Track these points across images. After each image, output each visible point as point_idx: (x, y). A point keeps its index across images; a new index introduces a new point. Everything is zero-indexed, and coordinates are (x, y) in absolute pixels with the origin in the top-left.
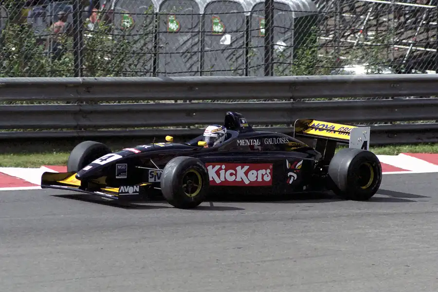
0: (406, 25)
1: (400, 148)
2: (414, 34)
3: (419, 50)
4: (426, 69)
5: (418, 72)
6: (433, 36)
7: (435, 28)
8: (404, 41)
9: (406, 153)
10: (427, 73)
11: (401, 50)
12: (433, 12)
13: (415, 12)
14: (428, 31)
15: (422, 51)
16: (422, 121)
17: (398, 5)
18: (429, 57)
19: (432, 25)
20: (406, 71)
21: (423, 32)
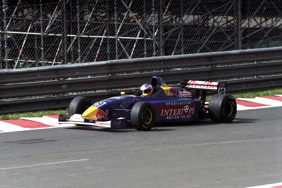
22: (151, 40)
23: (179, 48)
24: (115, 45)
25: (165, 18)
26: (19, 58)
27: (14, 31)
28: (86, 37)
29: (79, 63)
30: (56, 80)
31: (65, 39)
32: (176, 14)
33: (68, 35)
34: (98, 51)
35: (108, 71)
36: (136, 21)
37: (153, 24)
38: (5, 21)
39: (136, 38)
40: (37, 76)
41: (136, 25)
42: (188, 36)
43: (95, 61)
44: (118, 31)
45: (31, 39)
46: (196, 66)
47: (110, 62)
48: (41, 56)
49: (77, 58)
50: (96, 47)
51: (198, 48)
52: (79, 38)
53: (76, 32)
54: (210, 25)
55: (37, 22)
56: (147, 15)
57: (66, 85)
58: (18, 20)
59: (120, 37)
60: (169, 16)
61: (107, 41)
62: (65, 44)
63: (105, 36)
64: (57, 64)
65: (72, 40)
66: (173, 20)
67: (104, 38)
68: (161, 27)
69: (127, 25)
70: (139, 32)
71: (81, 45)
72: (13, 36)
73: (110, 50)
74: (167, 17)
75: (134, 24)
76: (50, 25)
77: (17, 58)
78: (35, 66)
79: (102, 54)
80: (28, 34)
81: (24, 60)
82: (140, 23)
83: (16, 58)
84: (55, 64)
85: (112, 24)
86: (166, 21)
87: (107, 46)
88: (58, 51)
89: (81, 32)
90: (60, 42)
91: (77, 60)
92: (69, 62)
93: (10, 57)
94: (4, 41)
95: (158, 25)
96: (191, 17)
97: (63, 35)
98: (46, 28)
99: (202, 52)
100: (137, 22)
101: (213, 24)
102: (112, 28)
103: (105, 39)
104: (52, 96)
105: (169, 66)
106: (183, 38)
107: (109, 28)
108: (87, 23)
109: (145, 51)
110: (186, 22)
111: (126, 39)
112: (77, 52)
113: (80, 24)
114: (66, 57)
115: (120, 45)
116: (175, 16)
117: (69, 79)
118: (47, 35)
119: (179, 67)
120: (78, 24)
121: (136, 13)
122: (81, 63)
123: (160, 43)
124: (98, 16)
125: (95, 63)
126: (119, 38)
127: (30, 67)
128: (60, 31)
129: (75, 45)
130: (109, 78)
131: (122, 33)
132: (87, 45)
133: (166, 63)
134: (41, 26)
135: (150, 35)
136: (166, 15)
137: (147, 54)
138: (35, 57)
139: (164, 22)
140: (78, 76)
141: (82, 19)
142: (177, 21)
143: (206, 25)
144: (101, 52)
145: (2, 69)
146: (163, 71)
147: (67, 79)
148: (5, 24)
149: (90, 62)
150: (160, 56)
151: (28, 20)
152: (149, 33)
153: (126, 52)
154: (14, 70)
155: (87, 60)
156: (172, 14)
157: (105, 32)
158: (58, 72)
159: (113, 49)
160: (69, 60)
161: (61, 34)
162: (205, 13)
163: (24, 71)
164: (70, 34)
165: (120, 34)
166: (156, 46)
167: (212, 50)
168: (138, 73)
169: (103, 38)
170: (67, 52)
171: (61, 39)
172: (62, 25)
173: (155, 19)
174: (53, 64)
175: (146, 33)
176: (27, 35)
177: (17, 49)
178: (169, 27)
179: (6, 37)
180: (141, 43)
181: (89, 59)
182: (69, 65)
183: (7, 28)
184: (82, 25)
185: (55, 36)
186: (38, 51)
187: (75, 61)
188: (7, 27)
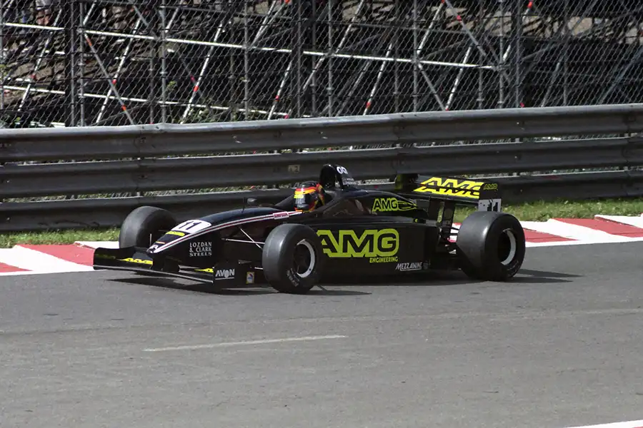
0: (20, 56)
1: (17, 237)
2: (31, 69)
3: (39, 93)
4: (50, 120)
5: (40, 125)
6: (60, 72)
7: (63, 60)
8: (18, 80)
9: (24, 244)
10: (52, 126)
11: (14, 93)
12: (58, 37)
13: (32, 37)
14: (51, 64)
15: (46, 93)
16: (46, 198)
17: (6, 27)
18: (54, 103)
19: (58, 55)
20: (22, 123)
21: (45, 67)
22: (495, 71)
23: (557, 91)
24: (412, 80)
25: (527, 21)
26: (192, 98)
27: (183, 37)
28: (346, 59)
29: (328, 116)
30: (276, 153)
31: (299, 59)
32: (553, 13)
33: (305, 52)
34: (374, 90)
35: (395, 138)
36: (461, 27)
37: (501, 35)
38: (162, 13)
39: (460, 65)
40: (233, 141)
41: (462, 36)
42: (579, 64)
43: (364, 114)
44: (420, 47)
45: (221, 57)
46: (596, 133)
47: (400, 117)
48: (242, 98)
49: (324, 105)
50: (369, 81)
51: (600, 92)
52: (330, 60)
53: (324, 44)
54: (630, 41)
55: (237, 19)
56: (487, 13)
57: (299, 166)
58: (192, 12)
59: (425, 62)
60: (537, 17)
61: (394, 69)
62: (299, 72)
63: (390, 56)
64: (280, 117)
65: (314, 63)
66: (545, 26)
67: (387, 62)
68: (518, 41)
69: (440, 34)
70: (468, 51)
71: (335, 75)
72: (181, 51)
73: (399, 90)
74: (533, 19)
75: (455, 32)
76: (266, 26)
77: (189, 98)
78: (228, 120)
79: (383, 98)
80: (216, 47)
81: (204, 104)
82: (471, 30)
83: (185, 100)
84: (273, 117)
85: (406, 31)
86: (529, 28)
87: (393, 80)
88: (282, 86)
89: (336, 46)
90: (286, 67)
91: (324, 110)
92: (306, 114)
93: (172, 96)
94: (161, 61)
95: (512, 37)
96: (587, 22)
97: (294, 52)
98: (256, 34)
99: (609, 103)
100: (463, 29)
101: (636, 40)
102: (406, 40)
103: (390, 65)
104: (264, 188)
105: (533, 131)
106: (566, 69)
107: (400, 41)
108: (350, 26)
109: (480, 94)
110: (575, 33)
111: (437, 66)
112: (326, 92)
113: (334, 27)
114: (299, 102)
115: (424, 80)
116: (549, 19)
117: (304, 152)
118: (257, 51)
119: (557, 136)
120: (330, 28)
121: (463, 6)
122: (334, 116)
123: (515, 78)
124: (376, 11)
125: (364, 118)
126: (422, 64)
127: (216, 120)
128: (289, 41)
129: (321, 75)
130: (396, 154)
131: (430, 52)
132: (349, 75)
133: (526, 123)
134: (246, 28)
135: (494, 59)
136: (530, 15)
137: (484, 103)
138: (228, 98)
139: (525, 30)
140: (325, 146)
141: (338, 16)
142: (555, 30)
143: (620, 42)
144: (380, 92)
145: (154, 123)
146: (520, 141)
147: (301, 151)
148: (164, 20)
149: (353, 115)
150: (514, 107)
151: (216, 16)
152: (491, 54)
153: (436, 96)
154: (182, 126)
155: (348, 110)
156: (543, 12)
157: (390, 48)
158: (280, 134)
159: (406, 88)
160: (307, 109)
161: (289, 49)
162: (619, 14)
163: (204, 129)
164: (310, 49)
165: (424, 53)
166: (506, 84)
167: (633, 99)
168: (462, 143)
169: (384, 63)
170: (302, 90)
171: (289, 61)
172: (292, 29)
173: (504, 24)
174: (269, 116)
175: (485, 54)
176: (212, 48)
177: (190, 78)
178: (537, 42)
179: (163, 51)
180: (472, 76)
181: (352, 109)
182: (306, 120)
183: (166, 31)
184: (337, 30)
185: (275, 54)
186: (236, 86)
187: (320, 111)
188: (168, 27)
